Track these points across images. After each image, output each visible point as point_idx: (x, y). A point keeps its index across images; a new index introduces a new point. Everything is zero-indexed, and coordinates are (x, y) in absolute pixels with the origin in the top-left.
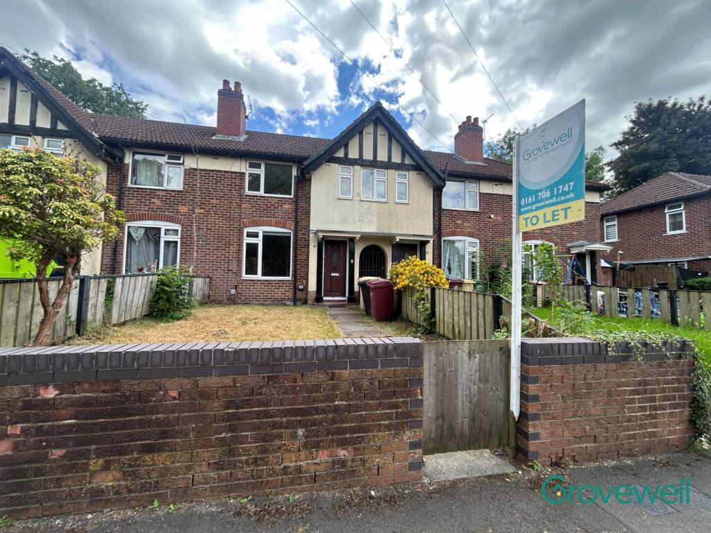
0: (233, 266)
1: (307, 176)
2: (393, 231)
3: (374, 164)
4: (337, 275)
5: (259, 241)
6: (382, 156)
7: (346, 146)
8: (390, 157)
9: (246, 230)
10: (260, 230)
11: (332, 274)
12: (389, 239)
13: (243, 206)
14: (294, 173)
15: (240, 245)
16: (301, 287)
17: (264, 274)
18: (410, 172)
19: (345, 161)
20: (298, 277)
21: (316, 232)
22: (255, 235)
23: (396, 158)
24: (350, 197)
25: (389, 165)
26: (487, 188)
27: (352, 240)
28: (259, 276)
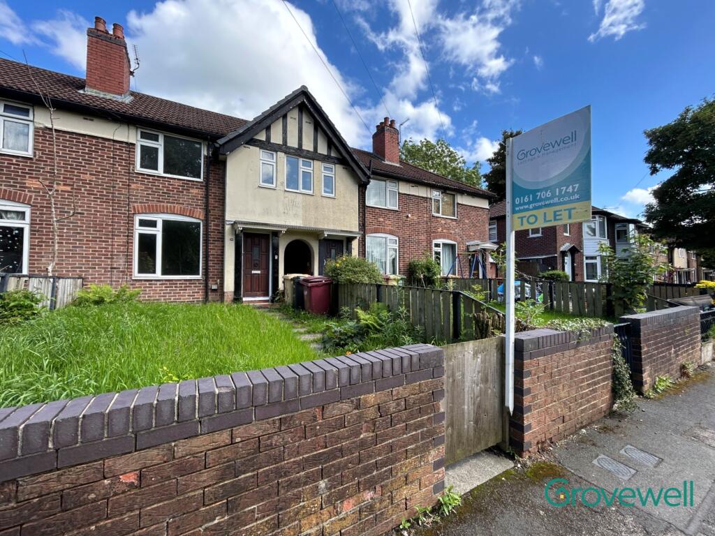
0: (120, 262)
1: (221, 157)
2: (320, 226)
3: (299, 152)
4: (259, 272)
5: (158, 232)
6: (308, 145)
7: (268, 128)
8: (316, 148)
9: (137, 218)
10: (159, 219)
11: (253, 272)
12: (316, 234)
13: (133, 186)
14: (204, 152)
15: (130, 236)
16: (214, 287)
17: (164, 272)
18: (337, 166)
19: (267, 146)
20: (211, 275)
21: (234, 224)
22: (153, 224)
23: (322, 149)
24: (273, 186)
25: (314, 156)
26: (405, 189)
27: (276, 234)
28: (158, 275)
